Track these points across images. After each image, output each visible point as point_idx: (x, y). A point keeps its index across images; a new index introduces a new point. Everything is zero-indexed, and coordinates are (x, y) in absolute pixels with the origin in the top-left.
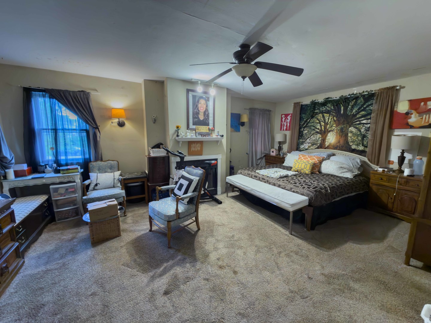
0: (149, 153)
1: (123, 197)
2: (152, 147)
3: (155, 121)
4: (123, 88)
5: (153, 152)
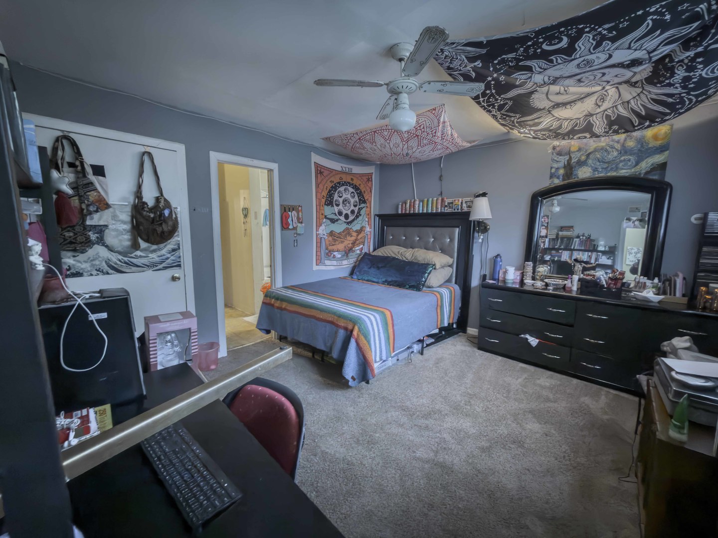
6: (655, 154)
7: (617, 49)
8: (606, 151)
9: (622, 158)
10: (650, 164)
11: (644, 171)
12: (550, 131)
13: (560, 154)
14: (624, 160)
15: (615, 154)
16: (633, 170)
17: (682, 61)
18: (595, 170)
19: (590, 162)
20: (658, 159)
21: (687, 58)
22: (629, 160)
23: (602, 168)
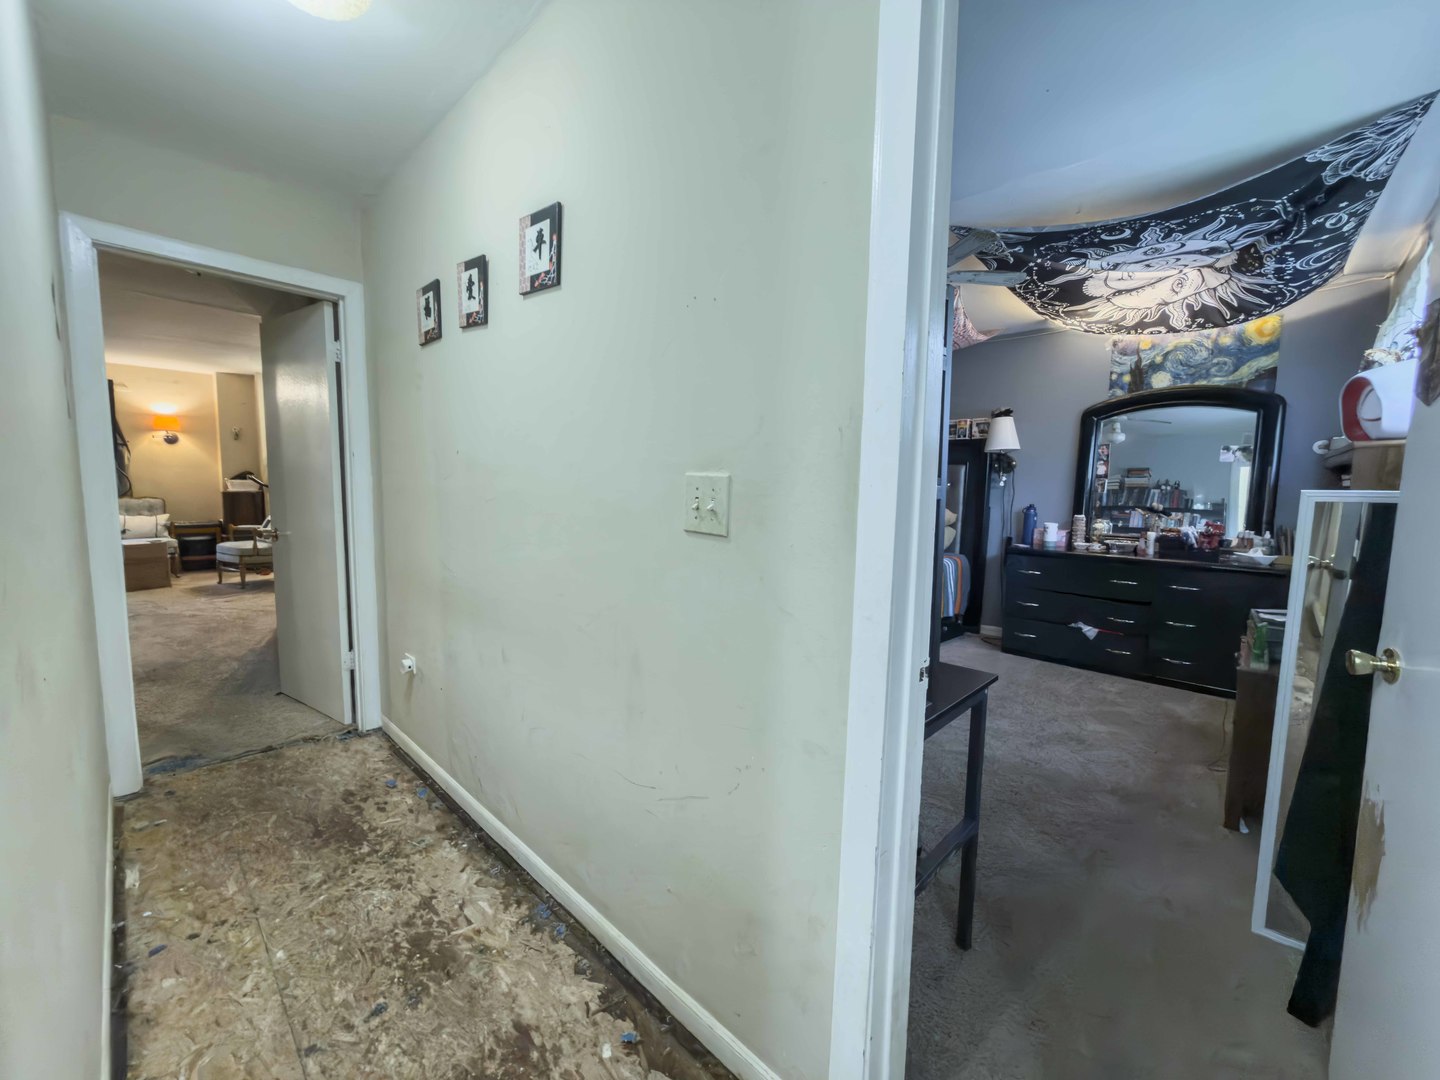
0: (226, 487)
1: (175, 548)
2: (232, 476)
3: (237, 436)
4: (176, 382)
5: (232, 484)
6: (1261, 356)
7: (1189, 239)
8: (1192, 349)
9: (1215, 361)
10: (1253, 370)
11: (1246, 380)
12: (1110, 323)
13: (1124, 353)
14: (1218, 364)
15: (1205, 354)
16: (1231, 378)
17: (1270, 252)
18: (1176, 376)
19: (1168, 364)
20: (1265, 362)
21: (1274, 249)
22: (1225, 363)
23: (1187, 375)
